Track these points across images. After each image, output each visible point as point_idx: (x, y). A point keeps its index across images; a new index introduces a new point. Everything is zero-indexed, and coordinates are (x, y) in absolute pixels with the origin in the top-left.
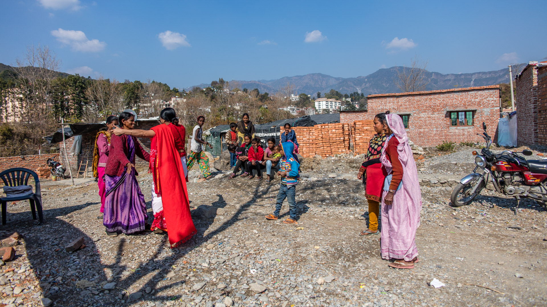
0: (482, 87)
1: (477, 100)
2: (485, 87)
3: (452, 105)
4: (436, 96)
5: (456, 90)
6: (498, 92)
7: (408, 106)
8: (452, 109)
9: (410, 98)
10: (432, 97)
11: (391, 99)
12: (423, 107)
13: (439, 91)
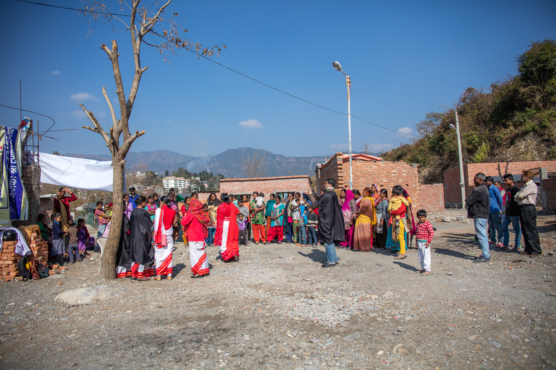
0: (298, 176)
1: (295, 185)
2: (300, 176)
3: (279, 188)
4: (269, 181)
5: (282, 177)
6: (307, 179)
7: (250, 189)
8: (279, 191)
9: (251, 182)
10: (266, 182)
11: (238, 183)
12: (260, 189)
13: (271, 178)
